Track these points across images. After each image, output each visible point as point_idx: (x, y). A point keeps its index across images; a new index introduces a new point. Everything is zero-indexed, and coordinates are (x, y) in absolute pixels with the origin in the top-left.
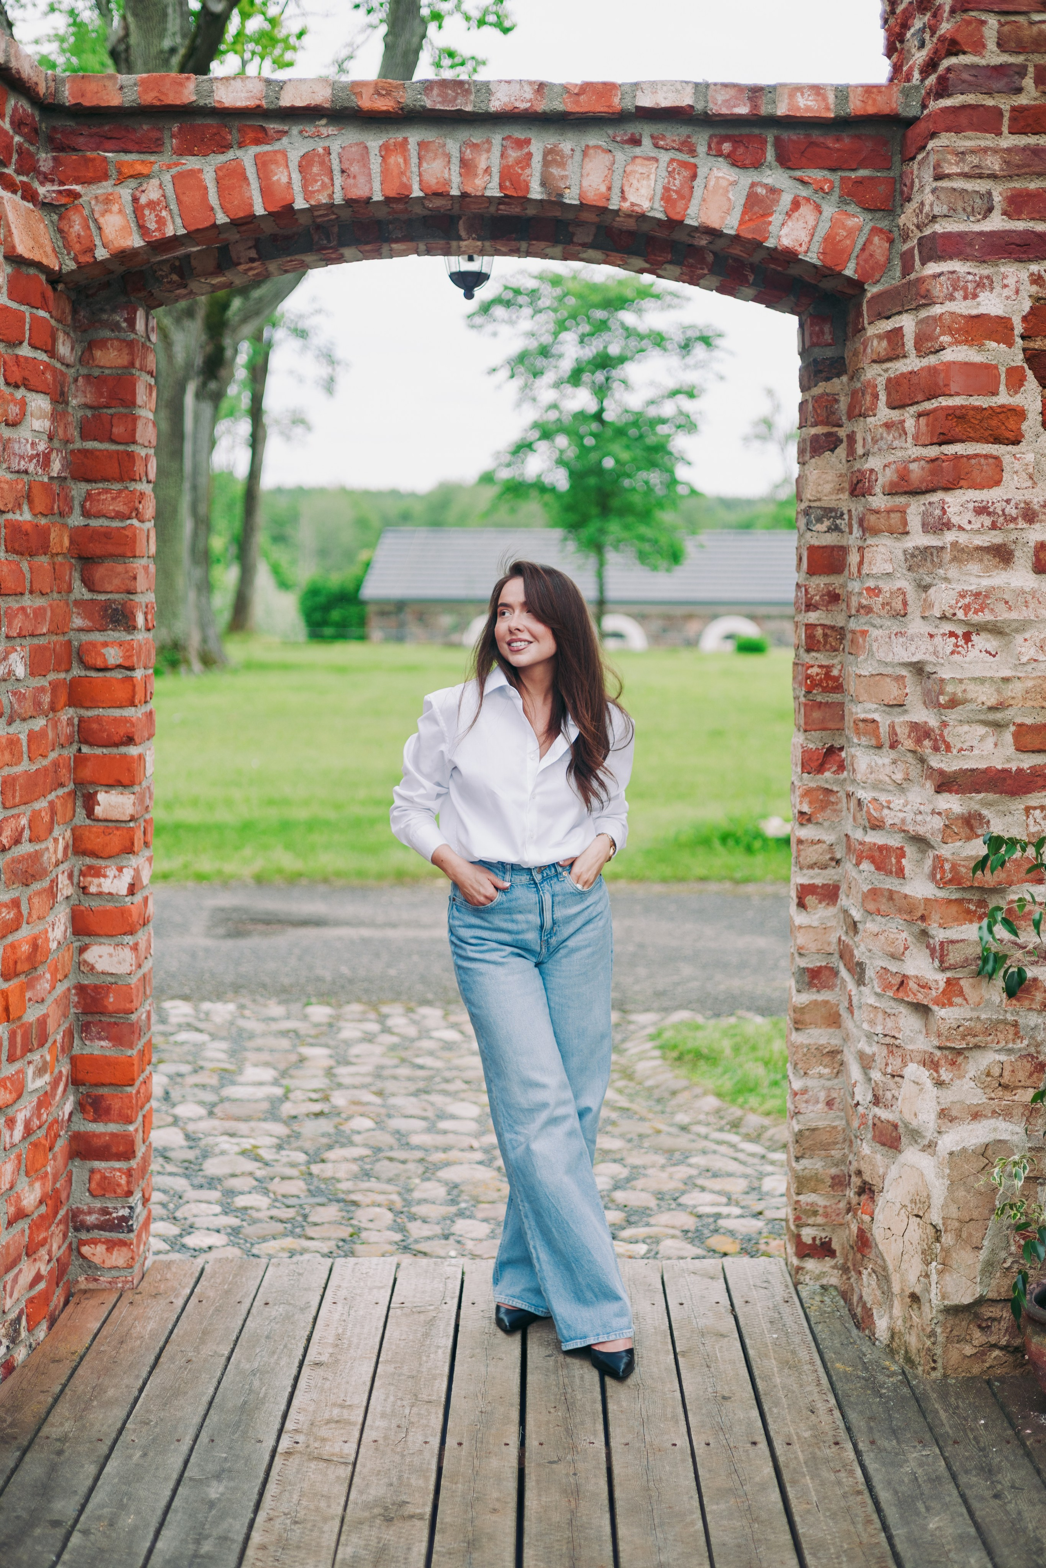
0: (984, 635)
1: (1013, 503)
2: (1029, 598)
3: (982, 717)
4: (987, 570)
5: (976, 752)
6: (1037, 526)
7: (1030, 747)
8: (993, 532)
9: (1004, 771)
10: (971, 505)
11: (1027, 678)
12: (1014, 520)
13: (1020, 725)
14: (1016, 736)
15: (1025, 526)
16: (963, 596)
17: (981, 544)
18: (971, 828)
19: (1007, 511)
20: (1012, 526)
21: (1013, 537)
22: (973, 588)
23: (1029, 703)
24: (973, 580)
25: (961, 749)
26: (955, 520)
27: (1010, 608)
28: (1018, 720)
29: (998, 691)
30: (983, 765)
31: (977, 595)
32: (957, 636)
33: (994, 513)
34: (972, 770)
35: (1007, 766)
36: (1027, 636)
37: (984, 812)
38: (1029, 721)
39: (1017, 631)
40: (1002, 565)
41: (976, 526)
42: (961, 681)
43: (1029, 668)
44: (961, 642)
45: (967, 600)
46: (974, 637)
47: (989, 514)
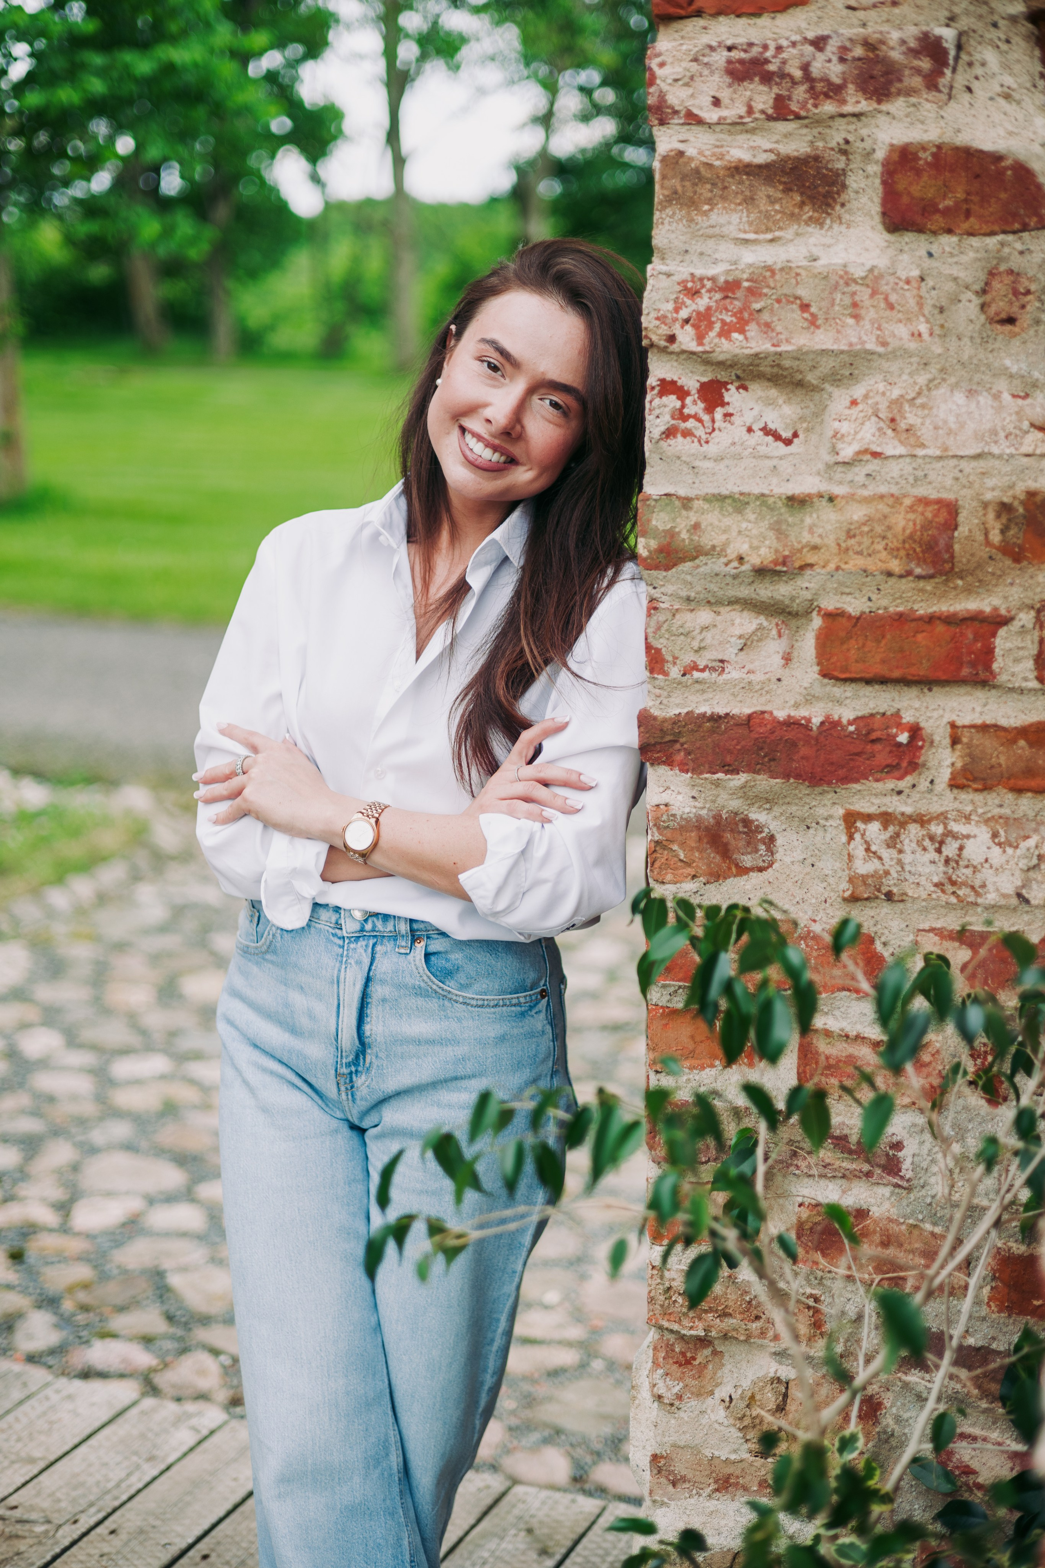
0: (757, 389)
1: (832, 47)
2: (863, 295)
3: (744, 592)
4: (766, 224)
5: (733, 674)
6: (897, 106)
7: (856, 669)
8: (782, 127)
9: (791, 723)
10: (720, 58)
11: (851, 498)
12: (834, 91)
13: (831, 616)
14: (824, 641)
15: (864, 105)
16: (694, 293)
17: (746, 157)
18: (725, 852)
19: (816, 69)
20: (829, 107)
21: (836, 137)
22: (717, 270)
23: (856, 562)
24: (726, 251)
25: (695, 667)
26: (676, 97)
27: (813, 322)
28: (830, 603)
29: (779, 530)
30: (742, 708)
31: (729, 288)
32: (682, 393)
33: (783, 75)
34: (716, 719)
35: (801, 713)
36: (858, 391)
37: (758, 816)
38: (855, 606)
39: (836, 379)
40: (808, 212)
41: (733, 110)
42: (686, 502)
43: (859, 473)
44: (694, 406)
45: (703, 302)
46: (732, 395)
47: (767, 78)
